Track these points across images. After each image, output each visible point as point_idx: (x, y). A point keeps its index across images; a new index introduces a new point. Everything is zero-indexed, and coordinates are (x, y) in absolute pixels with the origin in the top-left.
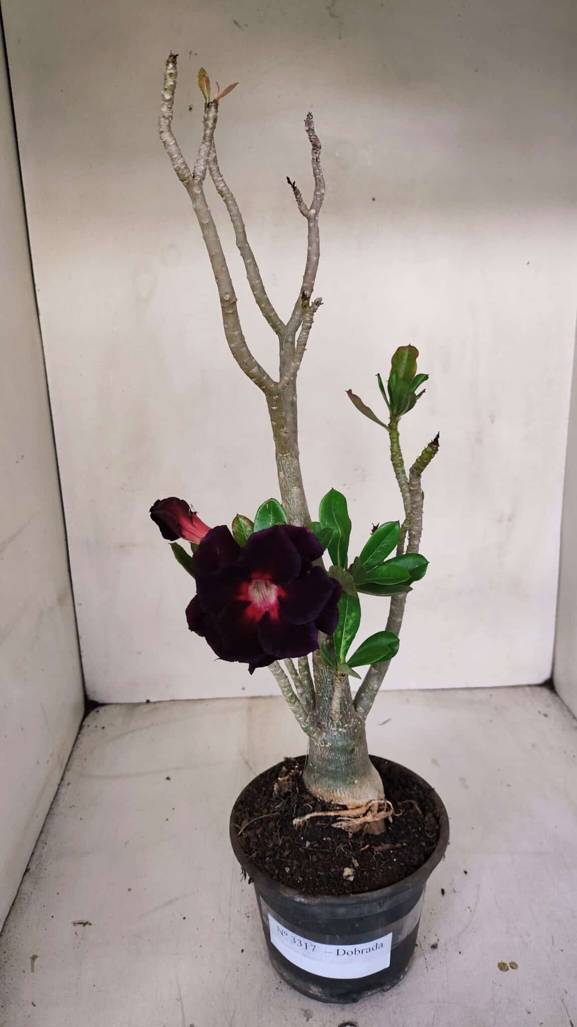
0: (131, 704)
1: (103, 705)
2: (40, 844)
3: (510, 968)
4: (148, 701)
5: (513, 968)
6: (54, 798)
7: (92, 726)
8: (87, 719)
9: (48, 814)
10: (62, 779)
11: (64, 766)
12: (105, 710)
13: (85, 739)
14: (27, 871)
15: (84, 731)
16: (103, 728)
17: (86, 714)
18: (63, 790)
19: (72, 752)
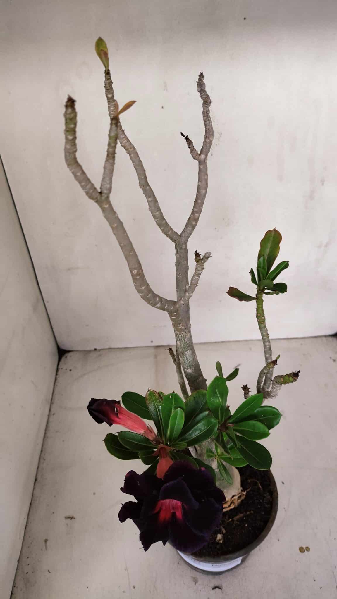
0: (85, 351)
1: (69, 351)
2: (42, 461)
3: (305, 550)
4: (95, 349)
5: (307, 550)
6: (47, 426)
7: (64, 368)
8: (60, 363)
9: (44, 437)
10: (50, 410)
11: (50, 401)
12: (71, 356)
13: (60, 379)
14: (36, 480)
15: (59, 372)
16: (70, 370)
17: (60, 359)
18: (51, 419)
19: (54, 390)
